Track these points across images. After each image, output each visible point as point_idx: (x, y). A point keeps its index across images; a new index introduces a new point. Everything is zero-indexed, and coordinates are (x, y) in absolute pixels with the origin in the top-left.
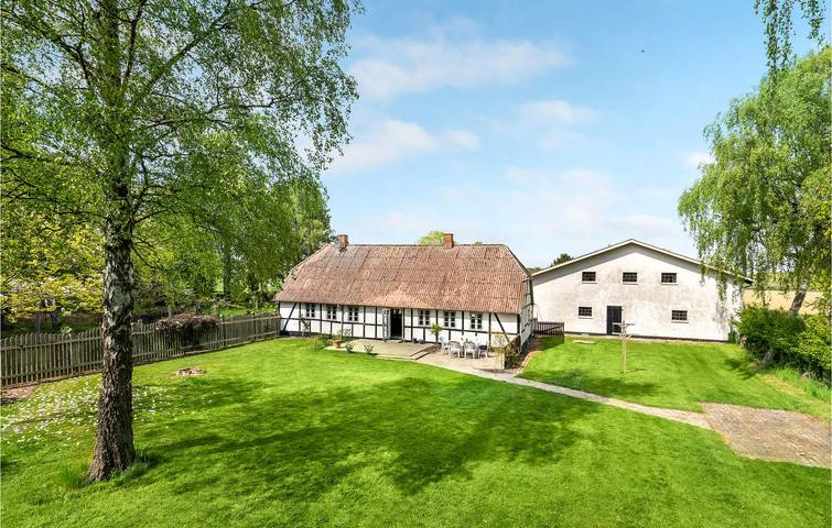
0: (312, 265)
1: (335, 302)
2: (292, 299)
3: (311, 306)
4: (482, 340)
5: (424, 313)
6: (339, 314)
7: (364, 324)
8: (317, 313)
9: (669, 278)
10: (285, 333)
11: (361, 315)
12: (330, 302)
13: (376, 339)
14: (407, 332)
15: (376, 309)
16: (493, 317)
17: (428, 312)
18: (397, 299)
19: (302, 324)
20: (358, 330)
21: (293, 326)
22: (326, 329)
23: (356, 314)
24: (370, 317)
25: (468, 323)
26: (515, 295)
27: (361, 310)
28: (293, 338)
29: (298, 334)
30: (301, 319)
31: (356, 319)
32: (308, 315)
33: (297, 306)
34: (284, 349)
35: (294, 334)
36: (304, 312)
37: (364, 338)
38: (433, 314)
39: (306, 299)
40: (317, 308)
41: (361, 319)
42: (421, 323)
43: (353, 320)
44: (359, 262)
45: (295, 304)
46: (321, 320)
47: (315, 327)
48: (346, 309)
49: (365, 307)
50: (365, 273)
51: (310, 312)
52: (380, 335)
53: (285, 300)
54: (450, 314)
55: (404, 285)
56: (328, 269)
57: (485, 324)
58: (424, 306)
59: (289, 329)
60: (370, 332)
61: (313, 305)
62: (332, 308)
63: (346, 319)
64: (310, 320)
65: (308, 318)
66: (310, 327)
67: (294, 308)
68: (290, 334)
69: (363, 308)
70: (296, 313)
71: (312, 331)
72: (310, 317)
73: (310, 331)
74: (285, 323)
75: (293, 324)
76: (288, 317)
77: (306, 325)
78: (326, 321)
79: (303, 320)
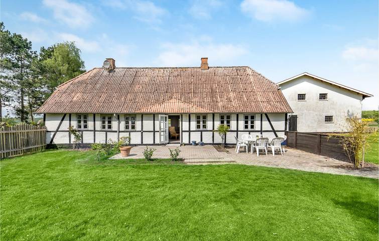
0: (81, 83)
1: (111, 111)
2: (60, 110)
3: (82, 117)
5: (201, 118)
6: (115, 124)
7: (142, 132)
8: (90, 124)
9: (323, 96)
10: (51, 146)
11: (138, 124)
12: (105, 111)
13: (154, 144)
14: (185, 136)
15: (154, 116)
16: (264, 118)
17: (205, 117)
18: (174, 106)
19: (73, 136)
20: (135, 138)
21: (61, 139)
23: (133, 122)
24: (148, 124)
25: (242, 125)
28: (63, 150)
29: (69, 146)
30: (72, 131)
31: (133, 127)
32: (79, 126)
33: (67, 117)
34: (50, 166)
35: (62, 146)
36: (74, 124)
37: (142, 144)
38: (210, 118)
39: (76, 110)
40: (91, 118)
42: (198, 127)
44: (129, 80)
45: (63, 116)
47: (88, 138)
48: (122, 118)
49: (142, 115)
50: (137, 88)
51: (82, 124)
52: (157, 142)
53: (52, 111)
54: (225, 118)
55: (177, 95)
56: (98, 86)
57: (257, 124)
59: (56, 142)
60: (148, 139)
61: (86, 116)
64: (82, 131)
65: (80, 129)
66: (82, 138)
67: (62, 120)
68: (58, 146)
69: (141, 116)
70: (65, 125)
71: (84, 142)
72: (82, 128)
73: (82, 142)
74: (52, 136)
75: (62, 137)
76: (55, 130)
77: (77, 137)
78: (100, 131)
79: (73, 132)
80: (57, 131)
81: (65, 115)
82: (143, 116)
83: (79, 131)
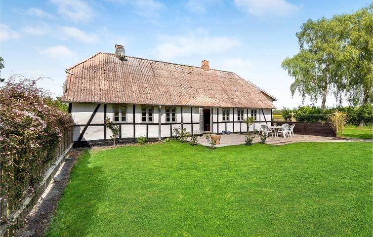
2: (96, 100)
5: (226, 111)
6: (156, 116)
7: (182, 124)
11: (178, 116)
14: (215, 127)
15: (192, 109)
16: (261, 112)
21: (94, 134)
22: (141, 132)
23: (174, 115)
24: (187, 117)
27: (178, 110)
29: (105, 143)
31: (174, 119)
32: (117, 119)
33: (102, 108)
35: (97, 143)
36: (111, 116)
38: (231, 111)
41: (178, 119)
43: (171, 121)
45: (97, 107)
46: (134, 124)
47: (127, 132)
48: (162, 110)
57: (258, 116)
59: (87, 137)
61: (124, 107)
62: (147, 110)
63: (163, 120)
64: (120, 124)
65: (117, 122)
66: (120, 132)
67: (95, 111)
68: (90, 144)
69: (180, 108)
70: (99, 117)
71: (123, 137)
72: (120, 121)
73: (120, 137)
74: (81, 132)
75: (95, 132)
76: (86, 123)
77: (114, 131)
78: (141, 124)
79: (110, 125)
80: (89, 124)
81: (99, 105)
82: (182, 108)
83: (116, 124)
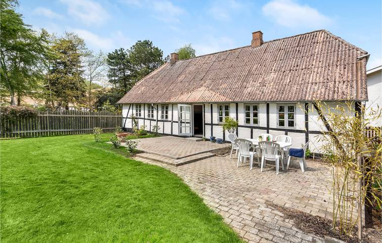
1: (153, 101)
3: (139, 106)
4: (295, 141)
5: (224, 108)
6: (155, 113)
7: (172, 122)
8: (142, 112)
10: (124, 130)
11: (170, 113)
13: (181, 136)
14: (208, 129)
16: (312, 109)
17: (227, 107)
18: (199, 95)
19: (133, 122)
20: (168, 127)
21: (129, 124)
22: (147, 126)
25: (274, 118)
26: (348, 75)
27: (170, 107)
29: (132, 131)
30: (133, 118)
35: (129, 130)
36: (135, 112)
37: (172, 135)
38: (233, 108)
39: (136, 101)
40: (142, 108)
41: (170, 117)
42: (221, 119)
43: (164, 118)
45: (130, 106)
46: (144, 119)
47: (141, 125)
49: (173, 104)
51: (138, 112)
55: (208, 82)
57: (299, 119)
58: (223, 99)
59: (127, 126)
62: (151, 107)
63: (160, 118)
64: (138, 119)
66: (138, 124)
67: (129, 109)
72: (138, 116)
78: (147, 119)
80: (127, 117)
